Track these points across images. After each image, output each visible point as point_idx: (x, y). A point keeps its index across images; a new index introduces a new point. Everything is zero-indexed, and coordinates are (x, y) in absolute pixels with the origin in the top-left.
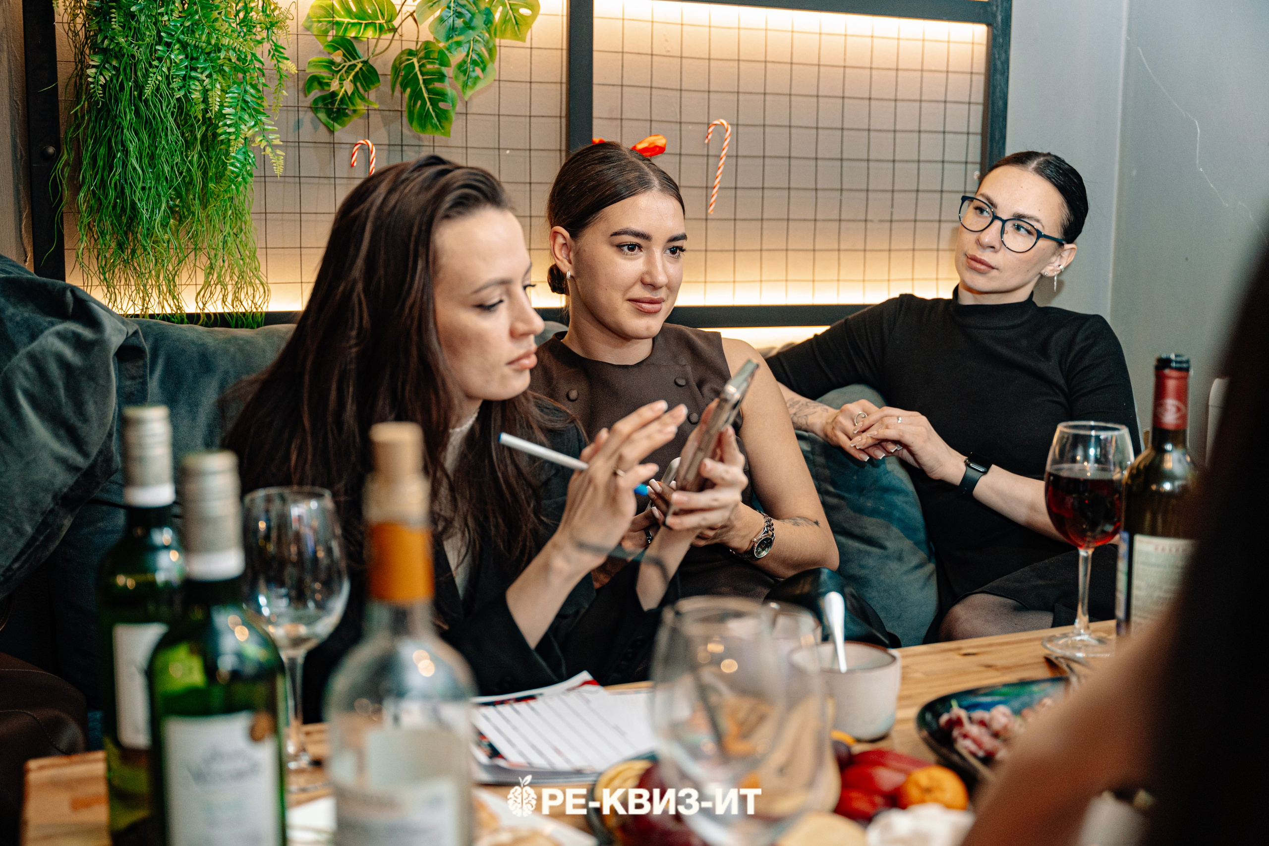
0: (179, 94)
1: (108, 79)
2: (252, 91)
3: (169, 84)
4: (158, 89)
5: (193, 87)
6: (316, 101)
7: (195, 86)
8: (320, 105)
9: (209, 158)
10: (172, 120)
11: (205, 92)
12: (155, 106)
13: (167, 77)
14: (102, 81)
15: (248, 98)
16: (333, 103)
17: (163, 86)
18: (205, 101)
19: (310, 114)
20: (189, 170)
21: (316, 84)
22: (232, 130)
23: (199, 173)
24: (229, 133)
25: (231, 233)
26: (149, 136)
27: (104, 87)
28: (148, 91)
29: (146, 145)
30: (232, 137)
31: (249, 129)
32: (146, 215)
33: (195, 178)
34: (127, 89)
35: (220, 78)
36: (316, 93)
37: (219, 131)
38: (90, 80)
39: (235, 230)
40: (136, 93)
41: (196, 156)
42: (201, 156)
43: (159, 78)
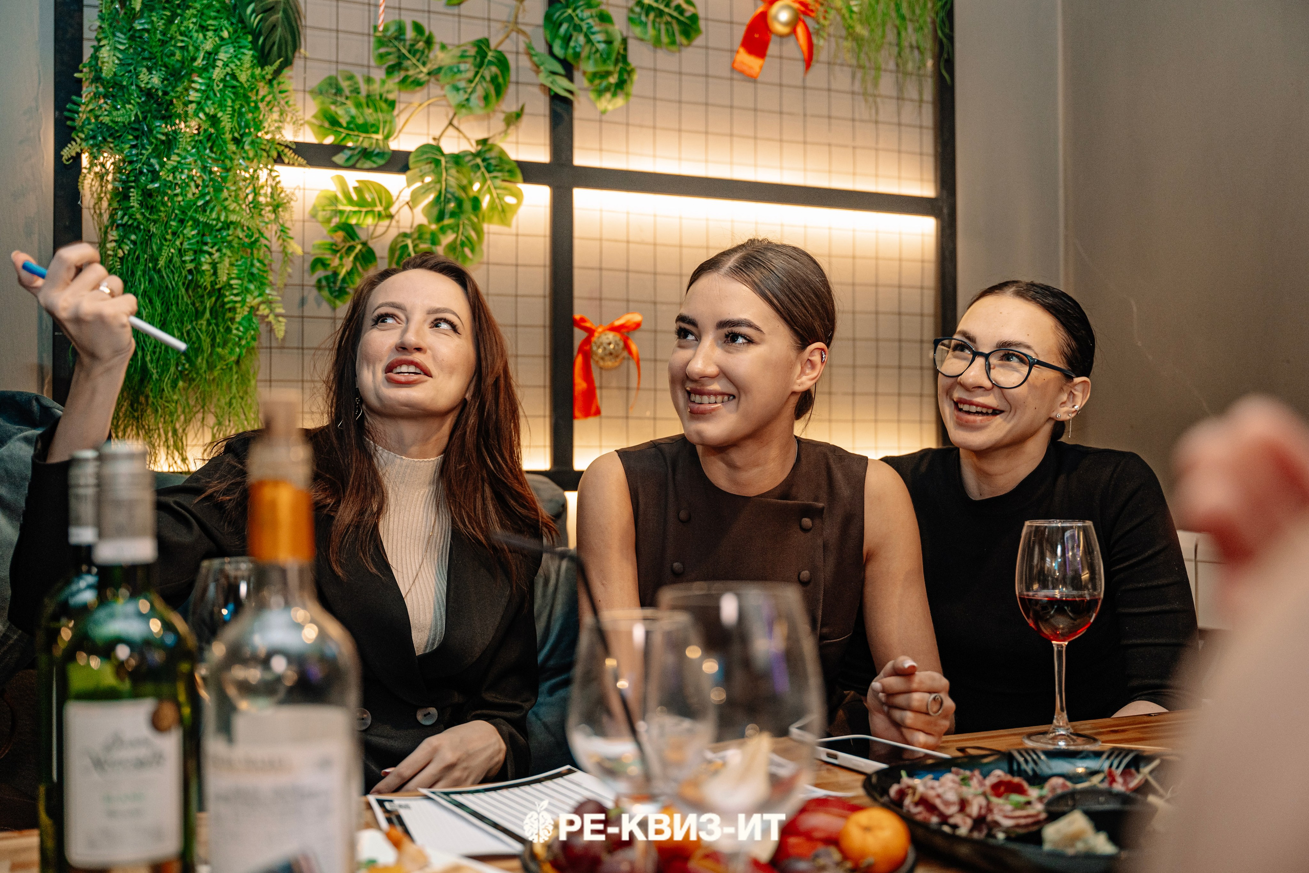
0: (190, 266)
1: (126, 252)
2: (258, 264)
3: (181, 256)
4: (170, 261)
5: (203, 259)
6: (319, 281)
7: (205, 258)
8: (324, 283)
9: (217, 325)
10: (183, 290)
11: (214, 265)
12: (168, 276)
13: (180, 250)
14: (120, 254)
15: (255, 271)
16: (335, 283)
17: (176, 259)
18: (215, 273)
19: (315, 292)
20: (198, 337)
21: (319, 266)
22: (238, 299)
23: (208, 340)
24: (236, 302)
25: (237, 395)
26: (162, 304)
27: (121, 259)
28: (162, 263)
29: (159, 311)
30: (238, 305)
31: (255, 298)
32: (155, 376)
33: (203, 343)
34: (142, 260)
35: (229, 253)
36: (320, 273)
37: (226, 300)
38: (110, 252)
39: (241, 394)
40: (150, 265)
41: (205, 323)
42: (209, 324)
43: (172, 250)
